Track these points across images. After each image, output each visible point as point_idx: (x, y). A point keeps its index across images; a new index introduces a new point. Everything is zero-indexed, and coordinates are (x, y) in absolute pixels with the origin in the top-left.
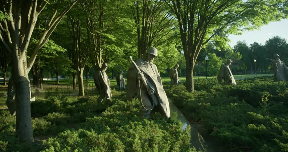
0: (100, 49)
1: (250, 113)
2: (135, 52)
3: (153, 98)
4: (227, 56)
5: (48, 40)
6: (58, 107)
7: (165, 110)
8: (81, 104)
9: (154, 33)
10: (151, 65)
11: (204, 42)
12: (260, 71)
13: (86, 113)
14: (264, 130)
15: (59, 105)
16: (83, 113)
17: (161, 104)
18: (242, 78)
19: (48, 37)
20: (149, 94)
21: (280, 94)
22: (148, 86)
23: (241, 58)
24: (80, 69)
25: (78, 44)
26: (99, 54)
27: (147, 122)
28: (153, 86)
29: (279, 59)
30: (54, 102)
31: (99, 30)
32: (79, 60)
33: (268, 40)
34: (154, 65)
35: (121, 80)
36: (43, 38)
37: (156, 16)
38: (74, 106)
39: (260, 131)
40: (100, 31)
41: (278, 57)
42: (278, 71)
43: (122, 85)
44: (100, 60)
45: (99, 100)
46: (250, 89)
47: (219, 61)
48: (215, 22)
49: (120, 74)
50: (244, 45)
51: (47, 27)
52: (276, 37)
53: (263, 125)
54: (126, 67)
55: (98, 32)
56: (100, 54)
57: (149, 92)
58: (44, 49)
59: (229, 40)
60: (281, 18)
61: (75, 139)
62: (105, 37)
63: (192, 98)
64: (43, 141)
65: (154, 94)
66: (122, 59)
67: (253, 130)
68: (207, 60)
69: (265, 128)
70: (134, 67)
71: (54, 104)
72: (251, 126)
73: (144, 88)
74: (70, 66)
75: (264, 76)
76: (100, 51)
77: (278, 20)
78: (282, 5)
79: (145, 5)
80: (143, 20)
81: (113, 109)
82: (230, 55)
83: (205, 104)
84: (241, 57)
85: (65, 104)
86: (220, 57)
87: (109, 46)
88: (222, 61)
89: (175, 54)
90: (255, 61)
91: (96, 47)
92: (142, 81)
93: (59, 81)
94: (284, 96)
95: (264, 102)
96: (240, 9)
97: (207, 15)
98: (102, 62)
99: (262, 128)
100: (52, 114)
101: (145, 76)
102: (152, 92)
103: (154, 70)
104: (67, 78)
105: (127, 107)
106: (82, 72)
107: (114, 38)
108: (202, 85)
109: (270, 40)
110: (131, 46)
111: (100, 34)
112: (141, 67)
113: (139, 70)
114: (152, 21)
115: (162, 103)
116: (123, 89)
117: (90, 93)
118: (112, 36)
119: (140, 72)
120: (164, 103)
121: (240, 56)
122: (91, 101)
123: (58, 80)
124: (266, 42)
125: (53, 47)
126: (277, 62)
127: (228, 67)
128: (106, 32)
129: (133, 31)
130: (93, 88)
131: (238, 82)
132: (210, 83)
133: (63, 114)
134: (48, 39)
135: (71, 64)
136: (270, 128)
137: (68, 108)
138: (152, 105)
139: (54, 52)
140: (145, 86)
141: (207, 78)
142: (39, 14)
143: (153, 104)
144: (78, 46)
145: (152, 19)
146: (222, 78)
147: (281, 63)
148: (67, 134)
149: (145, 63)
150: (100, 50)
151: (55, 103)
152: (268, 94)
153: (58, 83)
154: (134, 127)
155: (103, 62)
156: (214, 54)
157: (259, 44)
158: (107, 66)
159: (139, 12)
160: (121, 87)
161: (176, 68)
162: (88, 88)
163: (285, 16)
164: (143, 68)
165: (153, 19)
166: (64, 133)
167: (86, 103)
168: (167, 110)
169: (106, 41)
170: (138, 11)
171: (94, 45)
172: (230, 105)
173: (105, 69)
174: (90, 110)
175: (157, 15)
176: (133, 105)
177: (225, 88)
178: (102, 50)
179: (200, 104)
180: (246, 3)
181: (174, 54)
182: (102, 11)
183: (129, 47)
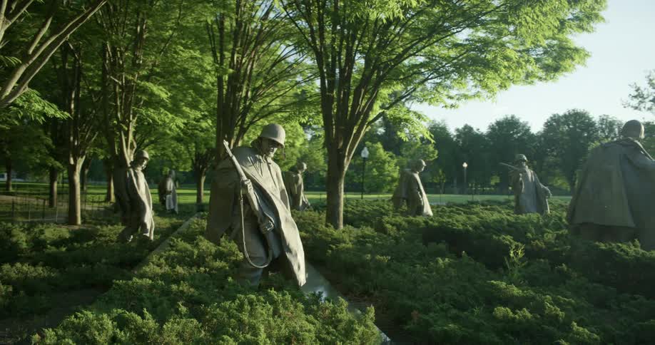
0: (131, 116)
1: (495, 282)
2: (206, 130)
3: (271, 239)
4: (406, 150)
5: (26, 89)
6: (22, 251)
7: (295, 268)
8: (79, 245)
9: (256, 90)
10: (268, 164)
11: (371, 118)
12: (472, 187)
13: (96, 267)
14: (528, 320)
15: (24, 245)
16: (90, 266)
17: (288, 255)
18: (440, 202)
19: (28, 82)
20: (263, 230)
21: (537, 241)
22: (261, 214)
23: (436, 157)
24: (75, 161)
25: (73, 102)
26: (126, 129)
27: (276, 297)
28: (271, 213)
29: (527, 167)
30: (12, 236)
31: (132, 72)
32: (74, 139)
33: (493, 122)
34: (275, 166)
35: (171, 192)
36: (14, 83)
37: (261, 50)
38: (64, 249)
39: (520, 322)
40: (134, 76)
41: (525, 161)
42: (523, 190)
43: (172, 203)
44: (129, 143)
45: (122, 238)
46: (470, 229)
47: (389, 162)
48: (399, 76)
49: (166, 177)
50: (444, 129)
51: (25, 57)
52: (509, 117)
53: (525, 309)
54: (177, 161)
55: (128, 76)
56: (128, 130)
57: (261, 226)
58: (15, 108)
59: (425, 118)
60: (536, 80)
61: (110, 333)
62: (144, 91)
63: (345, 242)
64: (34, 337)
65: (274, 230)
66: (175, 144)
67: (506, 319)
68: (364, 158)
69: (529, 315)
70: (231, 166)
71: (10, 242)
72: (501, 311)
73: (251, 215)
74: (47, 151)
75: (488, 201)
76: (130, 121)
77: (530, 83)
78: (540, 51)
79: (239, 24)
80: (232, 58)
81: (166, 259)
82: (413, 149)
83: (378, 257)
84: (435, 155)
85: (38, 244)
86: (391, 153)
87: (152, 111)
88: (395, 161)
89: (299, 141)
90: (465, 165)
91: (121, 111)
92: (247, 200)
93: (13, 186)
94: (544, 246)
95: (515, 259)
96: (453, 53)
97: (384, 58)
98: (132, 147)
99: (525, 317)
100: (12, 266)
101: (254, 188)
102: (270, 227)
103: (275, 177)
104: (30, 180)
105: (198, 256)
106: (79, 167)
107: (167, 94)
108: (357, 212)
109: (498, 123)
110: (199, 115)
111: (134, 82)
112: (245, 167)
113: (243, 174)
114: (254, 61)
115: (290, 251)
116: (173, 211)
117: (93, 219)
118: (161, 90)
119: (245, 178)
120: (294, 253)
121: (433, 152)
122: (103, 238)
123: (11, 183)
124: (490, 127)
125: (37, 107)
126: (522, 173)
127: (417, 176)
128: (147, 78)
129: (206, 81)
130: (100, 206)
131: (435, 210)
132: (375, 210)
133: (40, 269)
134: (26, 85)
135: (48, 146)
136: (539, 316)
137: (49, 255)
138: (267, 255)
139: (39, 118)
140: (253, 212)
141: (362, 198)
142: (10, 23)
143: (270, 252)
144: (73, 106)
145: (254, 57)
146: (404, 199)
147: (530, 176)
148: (87, 320)
149: (256, 158)
150: (131, 119)
151: (14, 239)
152: (512, 241)
153: (11, 190)
154: (247, 307)
155: (134, 148)
156: (379, 145)
157: (475, 129)
158: (146, 158)
159: (226, 38)
160: (168, 208)
161: (300, 172)
162: (89, 208)
163: (544, 77)
164: (252, 171)
165: (256, 57)
166: (76, 317)
167: (91, 243)
168: (299, 267)
169: (145, 101)
170: (222, 37)
171: (116, 106)
172: (437, 262)
173: (141, 164)
174: (104, 260)
175: (265, 50)
176: (211, 252)
177: (409, 222)
178: (135, 120)
179: (369, 257)
180: (467, 40)
181: (296, 141)
182: (141, 29)
183: (192, 116)
